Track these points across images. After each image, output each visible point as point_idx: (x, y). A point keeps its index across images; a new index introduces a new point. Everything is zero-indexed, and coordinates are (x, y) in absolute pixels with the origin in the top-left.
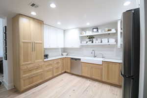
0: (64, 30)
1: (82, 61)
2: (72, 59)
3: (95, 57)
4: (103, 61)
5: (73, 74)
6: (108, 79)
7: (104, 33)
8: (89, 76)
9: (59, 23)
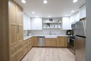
0: (31, 18)
1: (46, 38)
2: (38, 37)
3: (51, 35)
4: (57, 37)
5: (39, 47)
6: (59, 45)
7: (55, 22)
8: (50, 46)
9: (33, 13)
